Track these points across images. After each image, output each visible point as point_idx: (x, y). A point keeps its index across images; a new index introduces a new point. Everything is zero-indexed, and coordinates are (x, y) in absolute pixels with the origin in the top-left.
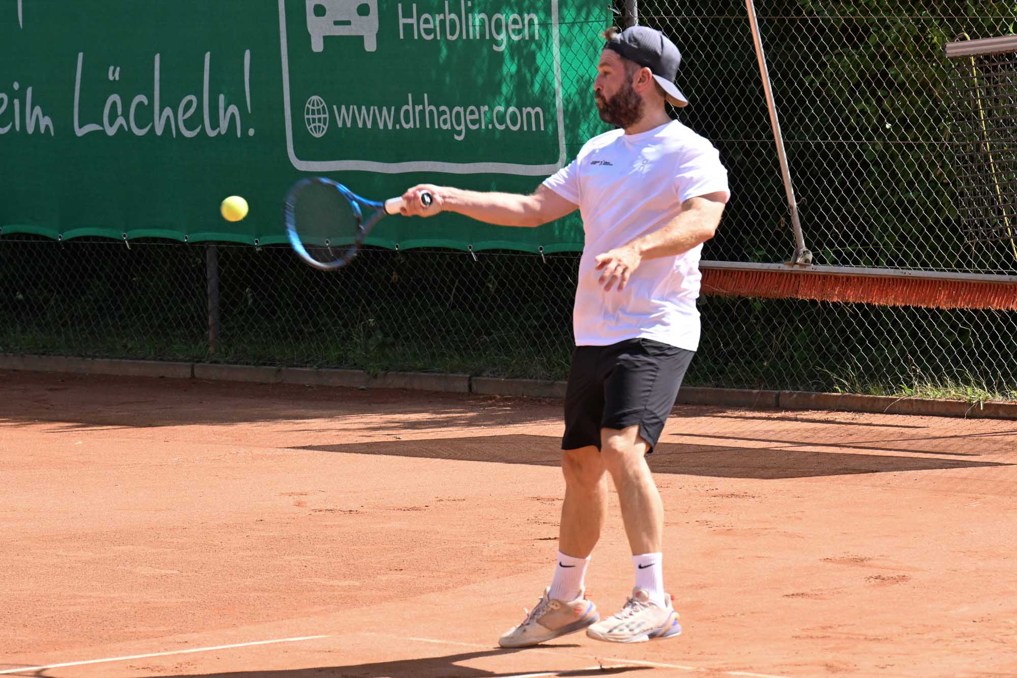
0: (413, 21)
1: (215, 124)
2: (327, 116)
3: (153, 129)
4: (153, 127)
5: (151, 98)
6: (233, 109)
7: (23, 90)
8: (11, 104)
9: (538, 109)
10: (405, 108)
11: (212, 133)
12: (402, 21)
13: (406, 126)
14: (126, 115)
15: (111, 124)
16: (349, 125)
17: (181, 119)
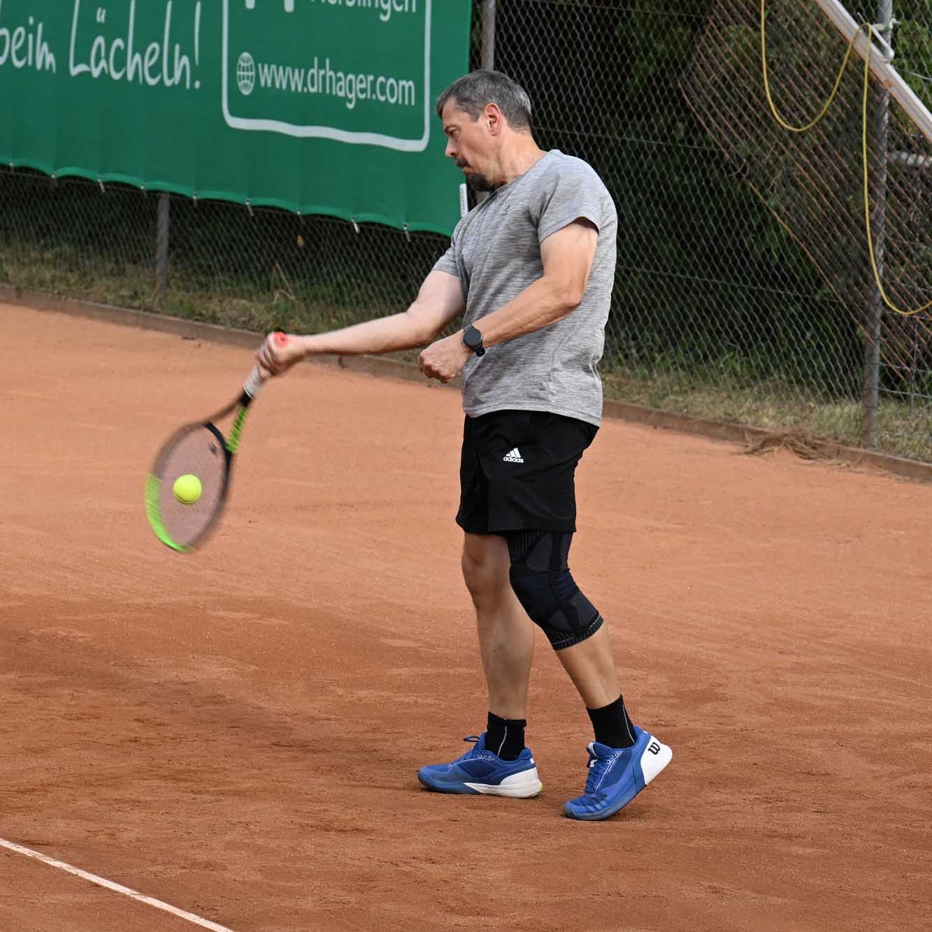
2: (253, 73)
3: (125, 75)
4: (126, 73)
5: (126, 43)
6: (185, 60)
7: (36, 23)
8: (27, 39)
9: (411, 83)
10: (311, 71)
11: (168, 83)
13: (312, 90)
14: (107, 58)
16: (269, 84)
17: (147, 66)
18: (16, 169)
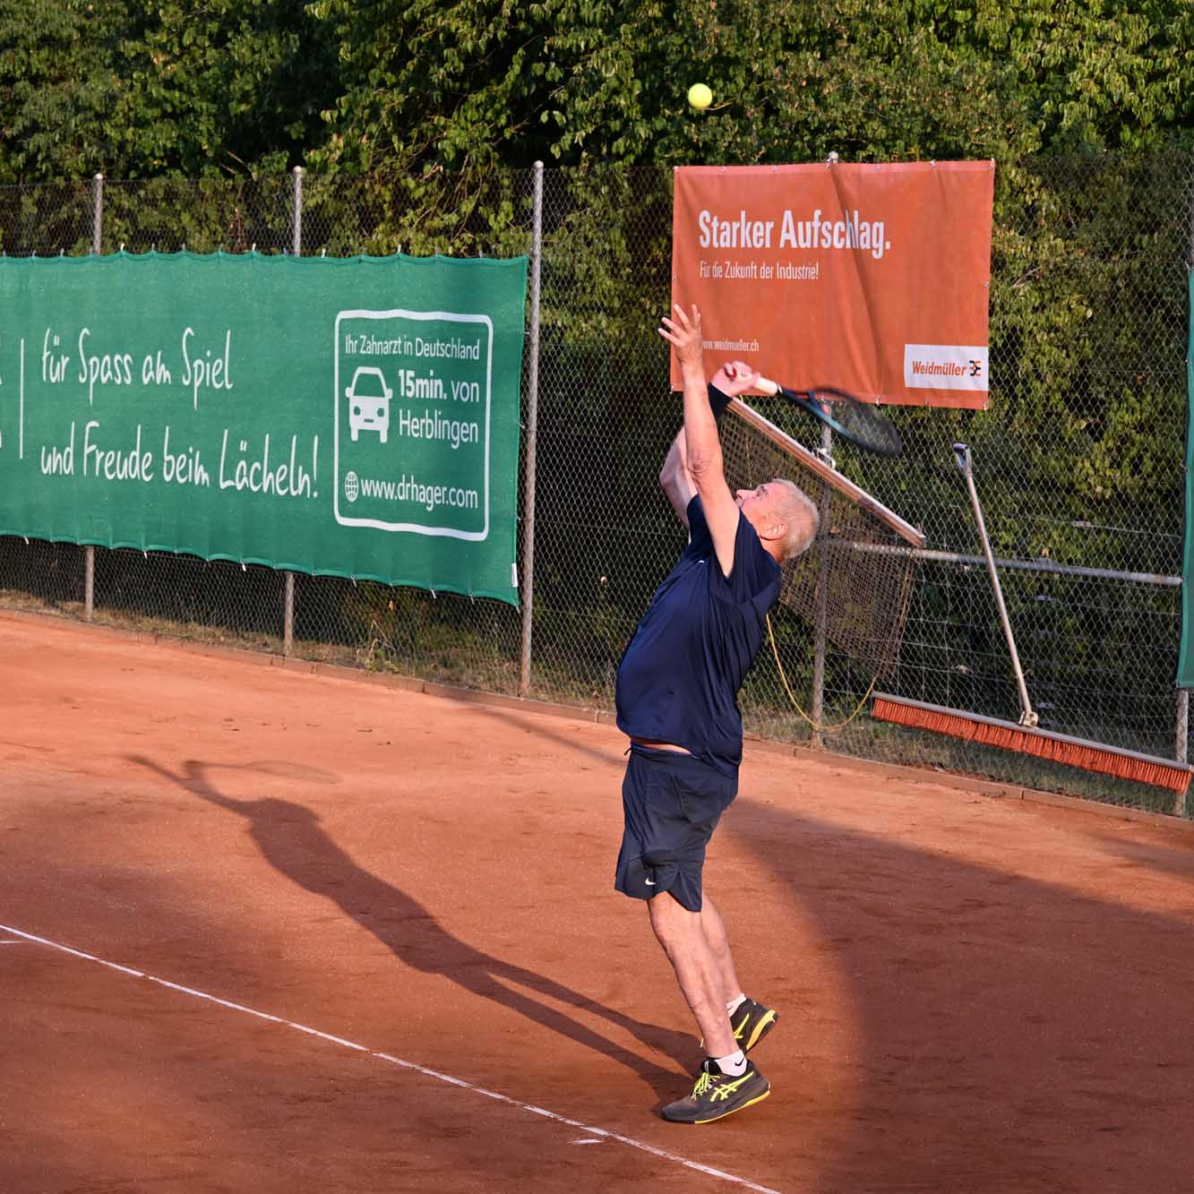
0: (407, 422)
1: (296, 488)
2: (357, 486)
3: (261, 488)
4: (262, 486)
5: (262, 464)
6: (306, 477)
7: (194, 453)
8: (187, 462)
9: (475, 492)
10: (400, 485)
11: (294, 493)
12: (402, 422)
13: (401, 498)
14: (248, 476)
15: (240, 481)
16: (369, 494)
17: (278, 481)
18: (178, 555)
